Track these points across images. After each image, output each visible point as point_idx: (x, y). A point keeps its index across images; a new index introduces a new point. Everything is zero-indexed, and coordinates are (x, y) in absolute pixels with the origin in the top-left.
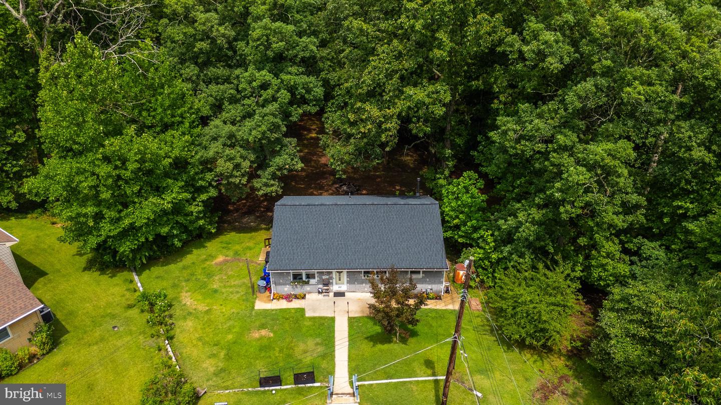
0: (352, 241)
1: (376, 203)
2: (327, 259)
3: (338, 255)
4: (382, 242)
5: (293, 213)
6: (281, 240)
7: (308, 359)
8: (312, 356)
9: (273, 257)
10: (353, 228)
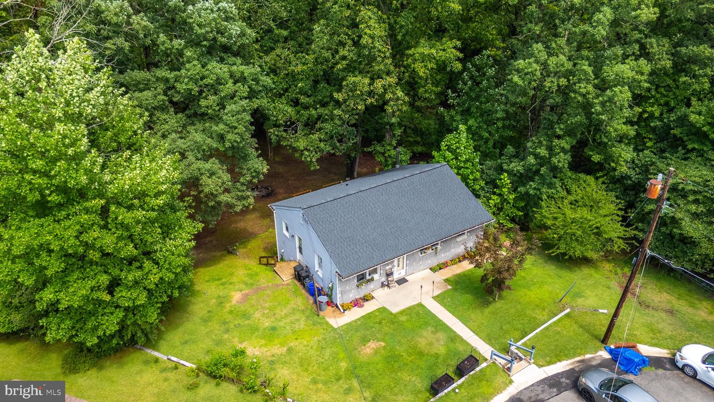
0: (400, 221)
1: (395, 179)
2: (390, 246)
3: (398, 239)
4: (426, 214)
5: (326, 213)
6: (333, 243)
7: (441, 349)
8: (442, 345)
9: (339, 263)
10: (392, 209)
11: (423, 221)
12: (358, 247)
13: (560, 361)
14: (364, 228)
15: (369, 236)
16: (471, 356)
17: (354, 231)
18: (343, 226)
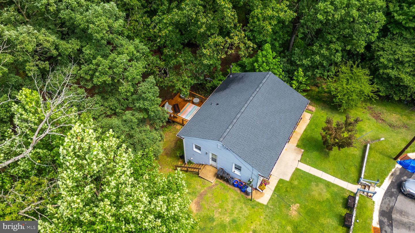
0: (271, 124)
2: (276, 144)
5: (234, 138)
6: (249, 157)
7: (327, 195)
8: (325, 192)
9: (260, 170)
10: (263, 118)
11: (281, 119)
12: (262, 153)
13: (385, 179)
14: (258, 138)
15: (263, 143)
16: (350, 196)
17: (254, 143)
18: (248, 143)
